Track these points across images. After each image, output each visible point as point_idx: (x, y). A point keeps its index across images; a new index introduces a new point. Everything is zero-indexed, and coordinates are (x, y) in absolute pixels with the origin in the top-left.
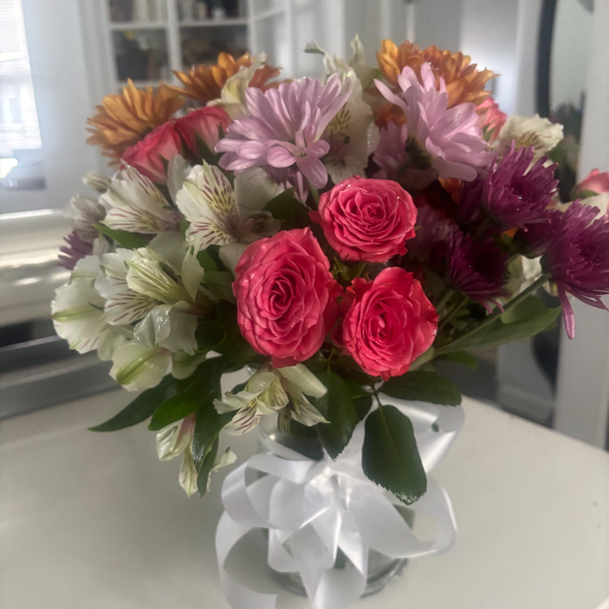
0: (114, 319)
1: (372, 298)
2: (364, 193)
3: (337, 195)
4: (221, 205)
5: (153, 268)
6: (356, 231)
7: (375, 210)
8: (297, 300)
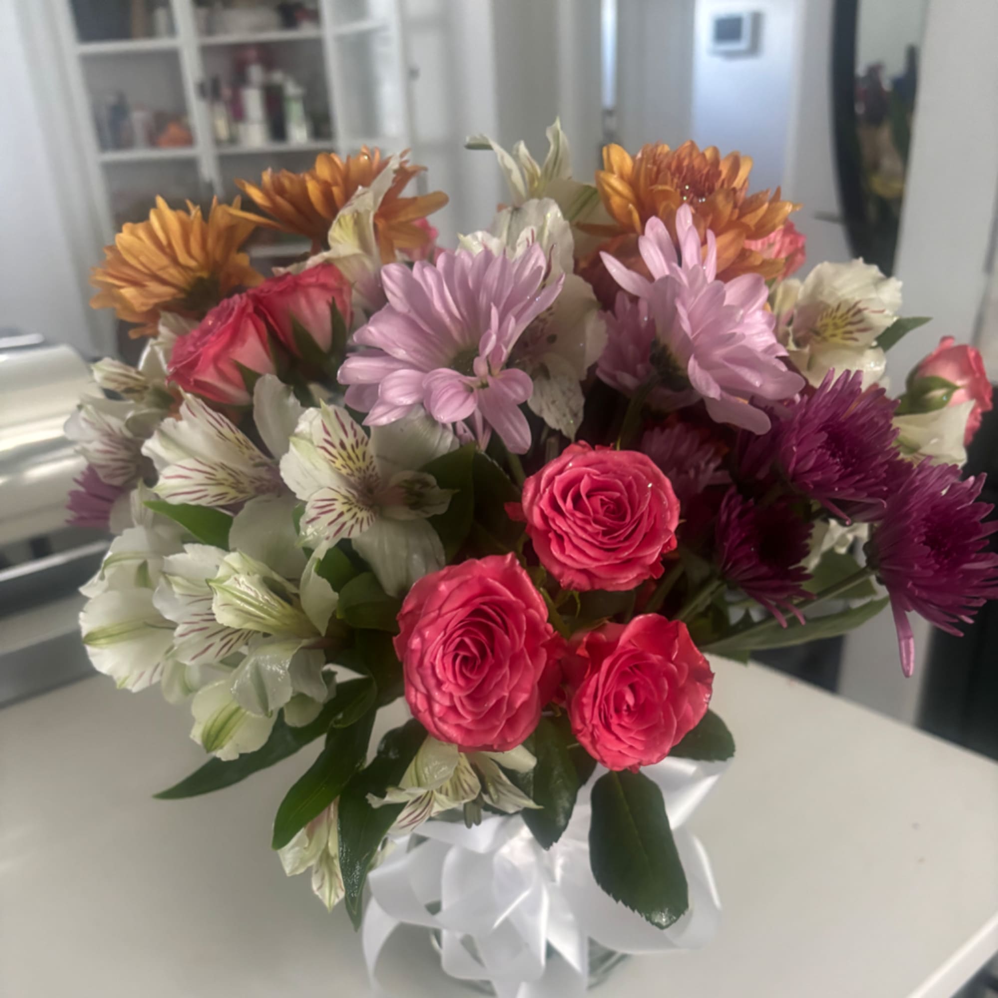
0: (190, 657)
1: (617, 667)
2: (595, 477)
3: (551, 481)
4: (350, 463)
5: (253, 588)
6: (584, 543)
7: (612, 502)
8: (499, 665)
